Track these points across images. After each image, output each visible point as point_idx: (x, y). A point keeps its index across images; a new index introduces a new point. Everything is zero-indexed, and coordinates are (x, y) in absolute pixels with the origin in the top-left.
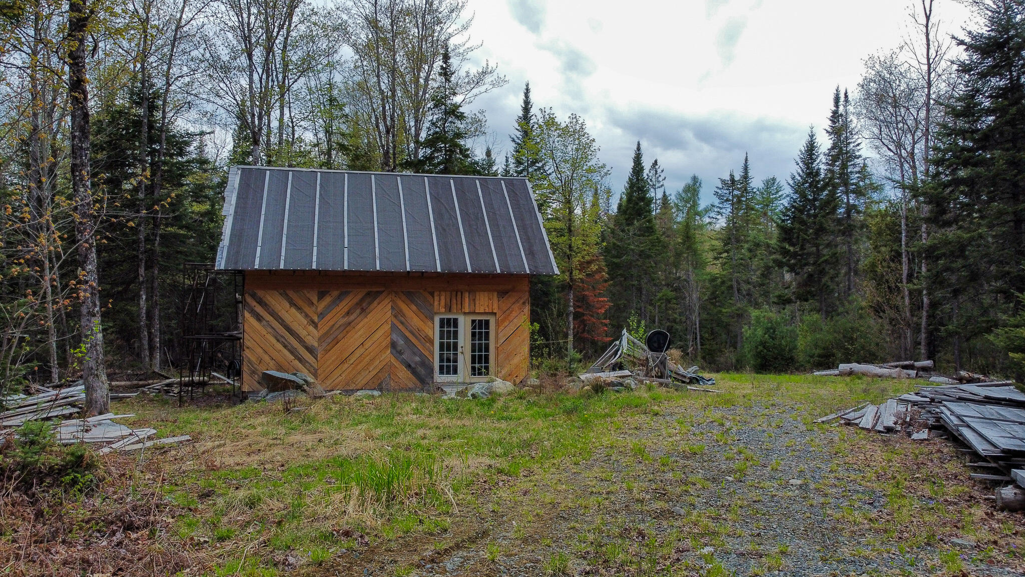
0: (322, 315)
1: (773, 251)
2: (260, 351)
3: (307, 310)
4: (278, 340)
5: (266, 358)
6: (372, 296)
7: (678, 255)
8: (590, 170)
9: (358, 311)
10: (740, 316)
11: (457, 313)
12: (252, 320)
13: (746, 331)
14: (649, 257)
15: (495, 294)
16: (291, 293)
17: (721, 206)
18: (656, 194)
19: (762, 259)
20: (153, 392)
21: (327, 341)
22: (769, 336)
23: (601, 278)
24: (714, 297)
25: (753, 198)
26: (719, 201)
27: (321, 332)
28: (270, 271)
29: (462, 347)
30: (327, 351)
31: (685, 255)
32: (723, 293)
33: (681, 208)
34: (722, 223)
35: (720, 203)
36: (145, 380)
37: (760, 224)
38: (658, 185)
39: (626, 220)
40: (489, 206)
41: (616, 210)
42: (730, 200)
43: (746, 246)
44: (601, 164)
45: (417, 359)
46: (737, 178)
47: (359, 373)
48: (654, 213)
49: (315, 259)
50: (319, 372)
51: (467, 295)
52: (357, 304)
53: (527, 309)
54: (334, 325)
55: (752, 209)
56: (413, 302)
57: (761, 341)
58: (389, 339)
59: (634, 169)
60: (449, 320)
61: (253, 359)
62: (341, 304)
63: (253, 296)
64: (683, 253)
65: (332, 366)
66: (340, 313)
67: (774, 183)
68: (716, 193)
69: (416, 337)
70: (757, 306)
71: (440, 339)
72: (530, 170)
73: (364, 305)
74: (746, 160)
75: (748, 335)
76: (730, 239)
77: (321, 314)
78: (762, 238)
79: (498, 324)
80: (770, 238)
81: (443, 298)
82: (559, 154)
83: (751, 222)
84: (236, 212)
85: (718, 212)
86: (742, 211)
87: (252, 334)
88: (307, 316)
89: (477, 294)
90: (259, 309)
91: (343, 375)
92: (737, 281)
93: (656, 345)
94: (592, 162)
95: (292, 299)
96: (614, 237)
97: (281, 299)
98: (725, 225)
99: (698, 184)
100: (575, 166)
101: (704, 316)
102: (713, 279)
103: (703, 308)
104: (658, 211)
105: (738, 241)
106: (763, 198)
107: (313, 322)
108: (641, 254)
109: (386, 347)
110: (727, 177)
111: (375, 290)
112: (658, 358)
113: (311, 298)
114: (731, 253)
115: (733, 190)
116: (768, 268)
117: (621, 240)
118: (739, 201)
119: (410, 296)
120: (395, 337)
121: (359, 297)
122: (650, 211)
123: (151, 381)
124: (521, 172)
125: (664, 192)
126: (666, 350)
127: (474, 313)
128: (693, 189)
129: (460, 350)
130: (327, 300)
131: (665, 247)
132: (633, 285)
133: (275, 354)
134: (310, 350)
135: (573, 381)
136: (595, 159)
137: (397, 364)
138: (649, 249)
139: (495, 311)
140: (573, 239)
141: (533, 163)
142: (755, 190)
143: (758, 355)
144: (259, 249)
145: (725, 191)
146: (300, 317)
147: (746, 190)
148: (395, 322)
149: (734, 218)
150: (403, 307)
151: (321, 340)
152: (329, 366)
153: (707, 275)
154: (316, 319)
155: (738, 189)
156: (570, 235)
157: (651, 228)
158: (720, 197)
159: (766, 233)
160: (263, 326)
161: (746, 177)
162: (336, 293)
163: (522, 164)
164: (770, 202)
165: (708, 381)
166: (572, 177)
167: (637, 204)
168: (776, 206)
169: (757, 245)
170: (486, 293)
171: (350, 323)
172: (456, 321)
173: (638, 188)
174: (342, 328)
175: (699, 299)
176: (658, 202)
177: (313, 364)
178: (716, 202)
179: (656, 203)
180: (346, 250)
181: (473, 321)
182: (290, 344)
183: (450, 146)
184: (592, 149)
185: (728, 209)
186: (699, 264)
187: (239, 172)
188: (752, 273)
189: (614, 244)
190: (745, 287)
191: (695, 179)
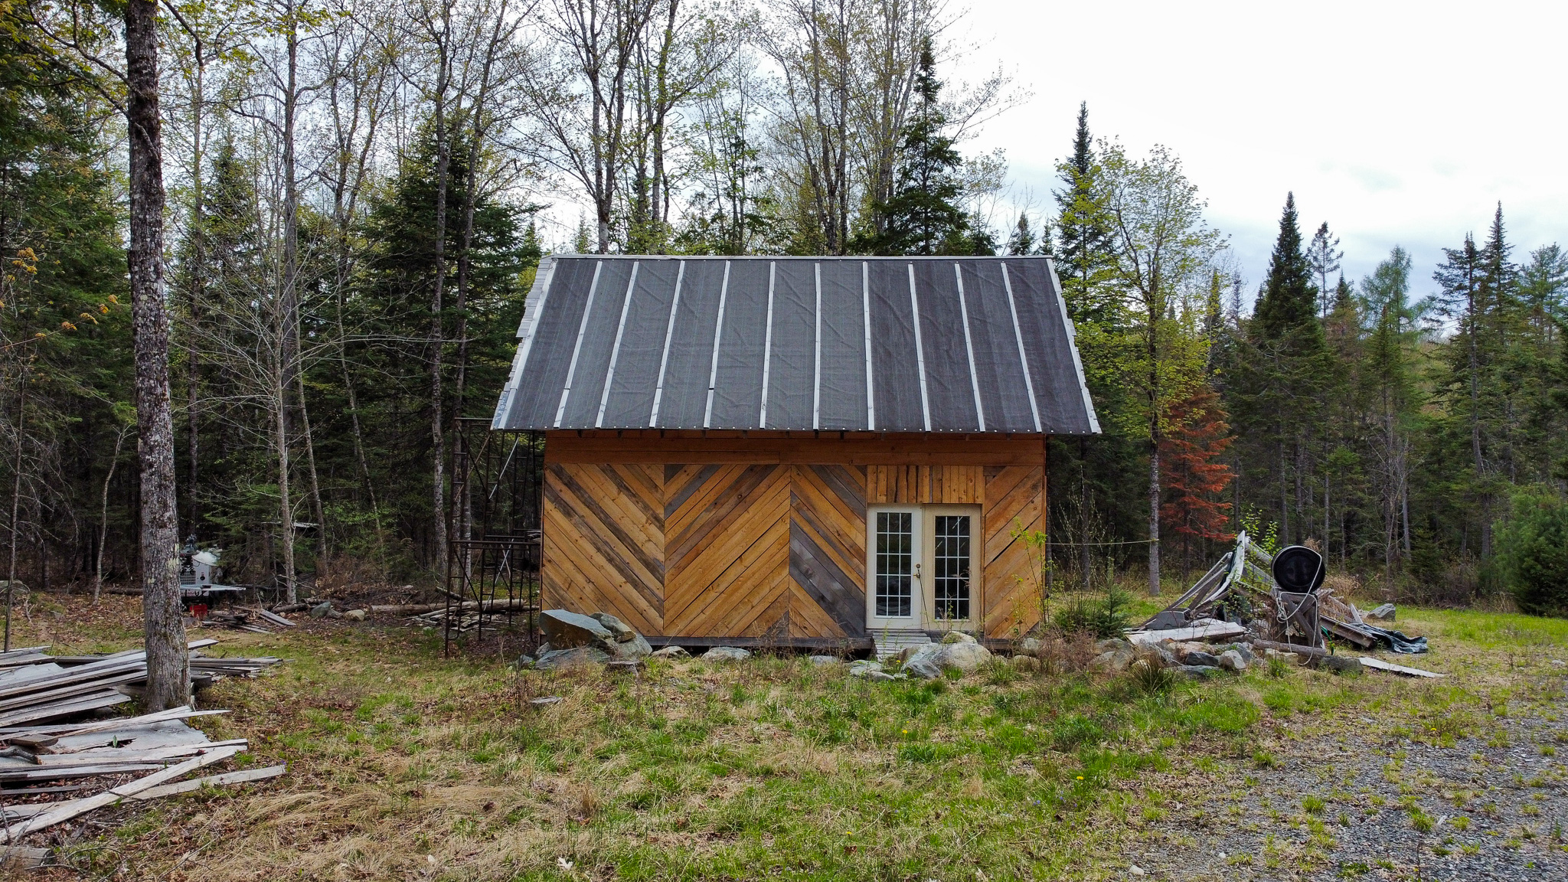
0: (670, 508)
1: (1554, 377)
2: (568, 566)
3: (646, 496)
4: (599, 550)
5: (580, 579)
6: (758, 473)
7: (1366, 387)
8: (1189, 242)
9: (733, 500)
10: (1487, 498)
11: (909, 504)
12: (558, 516)
13: (1500, 530)
14: (1309, 391)
15: (980, 469)
16: (621, 470)
17: (1447, 298)
18: (1324, 283)
19: (1532, 394)
20: (429, 625)
21: (679, 551)
22: (1547, 539)
23: (1216, 430)
24: (1436, 457)
25: (1512, 284)
26: (1443, 289)
27: (670, 536)
28: (580, 432)
29: (918, 566)
30: (680, 569)
31: (1380, 387)
32: (1453, 453)
33: (1373, 305)
34: (1450, 328)
35: (1445, 294)
36: (425, 602)
37: (1527, 329)
38: (1328, 266)
39: (1268, 327)
40: (975, 307)
41: (1251, 312)
42: (1465, 288)
43: (1499, 369)
44: (1209, 230)
45: (837, 586)
46: (1480, 246)
47: (735, 608)
48: (1321, 315)
49: (655, 409)
50: (667, 604)
51: (926, 471)
52: (731, 488)
53: (1040, 499)
54: (692, 524)
55: (1512, 303)
56: (829, 484)
57: (1532, 549)
58: (786, 549)
59: (1282, 240)
60: (894, 516)
61: (558, 580)
62: (705, 486)
63: (559, 474)
64: (1376, 383)
65: (688, 597)
66: (700, 504)
67: (1554, 256)
68: (1438, 276)
69: (834, 547)
70: (1522, 478)
71: (879, 550)
72: (1089, 247)
73: (743, 489)
74: (1499, 216)
75: (1503, 536)
76: (1465, 357)
77: (670, 504)
78: (1531, 355)
79: (985, 526)
80: (1548, 355)
81: (882, 476)
82: (1133, 216)
83: (1510, 326)
84: (538, 332)
85: (1442, 309)
86: (1491, 307)
87: (556, 538)
88: (646, 508)
89: (946, 469)
90: (568, 496)
91: (708, 612)
92: (1481, 434)
93: (1293, 577)
94: (1194, 229)
95: (622, 479)
96: (1244, 359)
97: (601, 477)
98: (1458, 333)
99: (1404, 263)
100: (1161, 235)
101: (1417, 495)
102: (1437, 429)
103: (1415, 481)
104: (1328, 311)
105: (1482, 360)
106: (1533, 282)
107: (657, 518)
108: (1295, 387)
109: (782, 564)
110: (1461, 247)
111: (762, 463)
112: (1298, 603)
113: (653, 476)
114: (1469, 383)
115: (1472, 269)
116: (1543, 408)
117: (1258, 363)
118: (1485, 289)
119: (824, 474)
120: (796, 546)
121: (736, 474)
122: (1312, 312)
123: (433, 605)
124: (1072, 252)
125: (1342, 279)
126: (1315, 588)
127: (940, 504)
128: (1393, 273)
129: (914, 570)
130: (681, 480)
131: (1341, 373)
132: (1280, 441)
133: (593, 573)
134: (651, 566)
135: (1113, 646)
136: (1199, 222)
137: (801, 595)
138: (1311, 377)
139: (979, 501)
140: (1159, 364)
141: (1094, 236)
142: (1516, 269)
143: (1525, 574)
144: (566, 394)
145: (1455, 272)
146: (634, 509)
147: (1498, 268)
148: (798, 520)
149: (1473, 320)
150: (814, 495)
151: (670, 548)
152: (683, 596)
153: (1422, 420)
154: (661, 512)
155: (1483, 268)
156: (1153, 357)
157: (1314, 341)
158: (1445, 281)
159: (1540, 346)
160: (575, 525)
161: (1498, 245)
162: (694, 469)
163: (1075, 238)
164: (1547, 290)
165: (1413, 642)
166: (1156, 254)
167: (1287, 299)
168: (1560, 297)
169: (1523, 368)
170: (962, 469)
171: (719, 522)
172: (907, 519)
173: (1291, 272)
174: (707, 529)
175: (1409, 464)
176: (1329, 295)
177: (657, 592)
178: (1439, 290)
179: (1324, 298)
180: (711, 393)
181: (940, 521)
182: (618, 554)
183: (933, 210)
184: (1193, 204)
185: (1462, 304)
186: (1406, 403)
187: (554, 265)
188: (1512, 419)
189: (1245, 369)
190: (1496, 446)
191: (1398, 254)
